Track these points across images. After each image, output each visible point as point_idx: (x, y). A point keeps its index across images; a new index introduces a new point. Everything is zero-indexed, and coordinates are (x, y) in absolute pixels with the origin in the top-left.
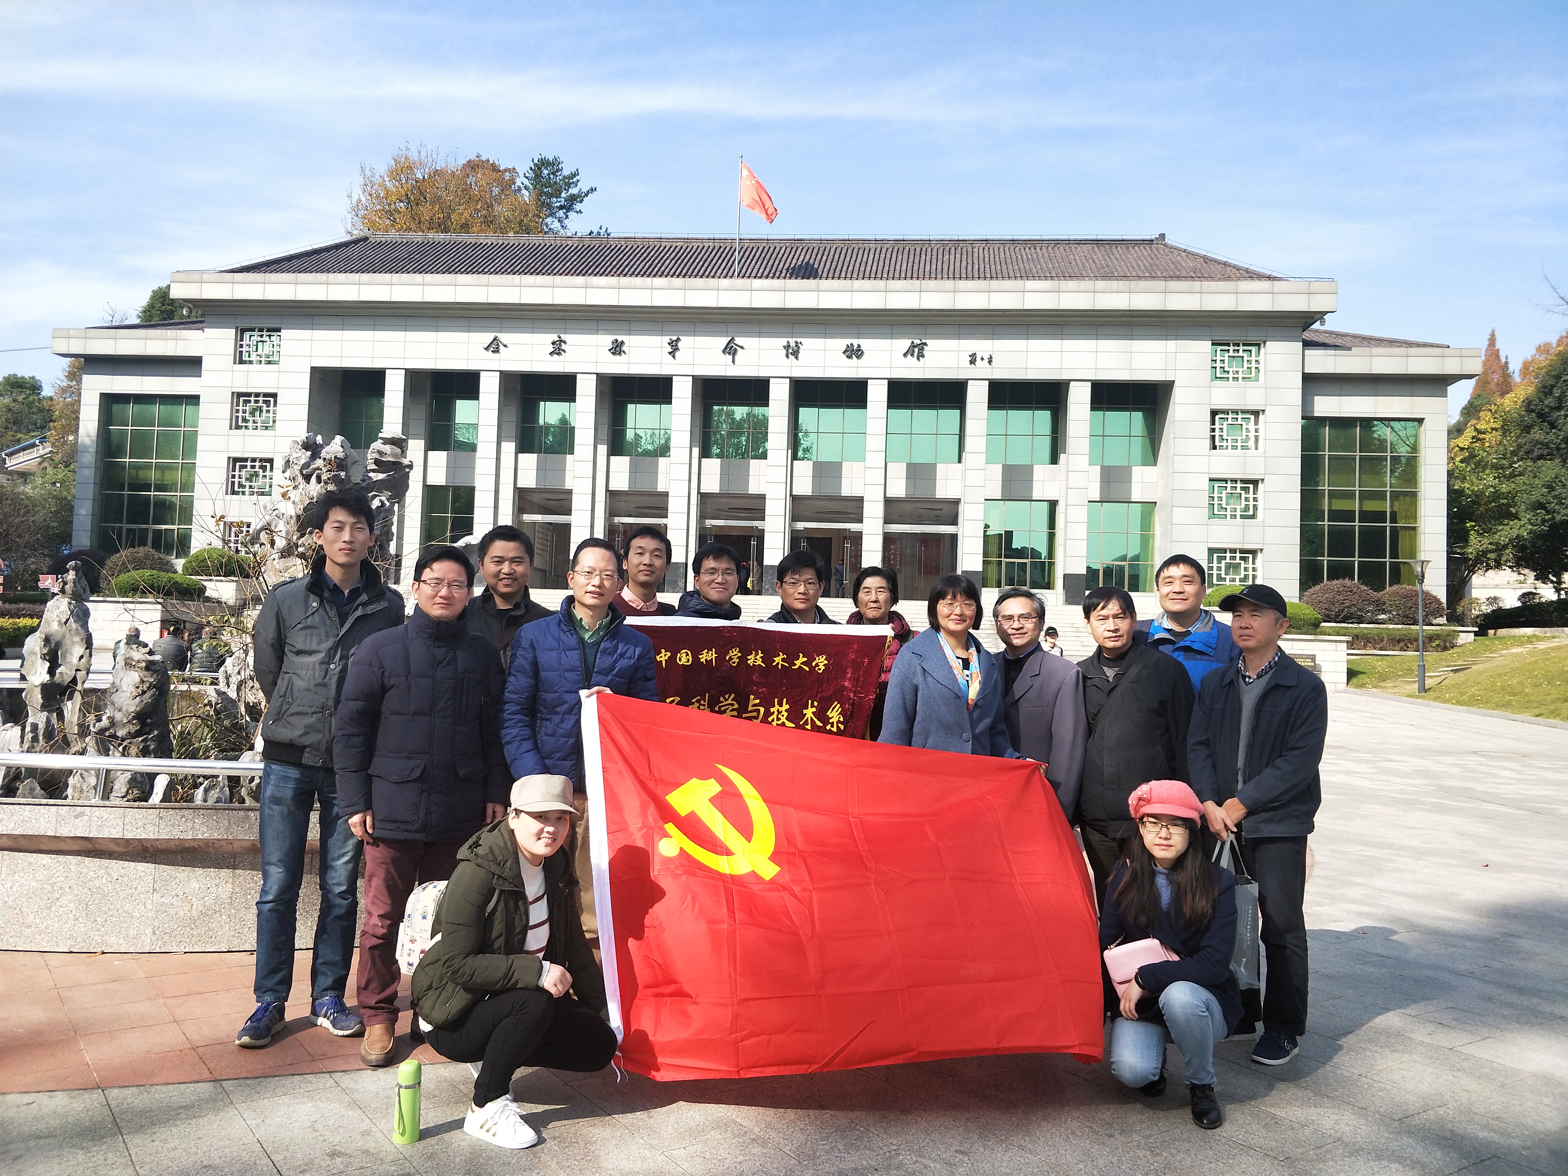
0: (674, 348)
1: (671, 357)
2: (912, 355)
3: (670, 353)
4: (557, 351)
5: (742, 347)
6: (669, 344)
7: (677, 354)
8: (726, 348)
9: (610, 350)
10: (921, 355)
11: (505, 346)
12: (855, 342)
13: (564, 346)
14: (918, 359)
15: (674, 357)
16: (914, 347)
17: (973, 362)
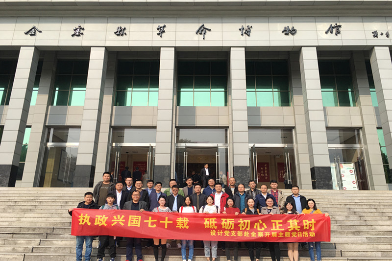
0: (161, 31)
1: (159, 36)
4: (77, 34)
5: (210, 30)
6: (158, 29)
7: (163, 35)
8: (198, 31)
9: (115, 33)
10: (338, 32)
11: (40, 32)
12: (290, 26)
13: (82, 31)
14: (336, 35)
16: (333, 28)
17: (375, 36)
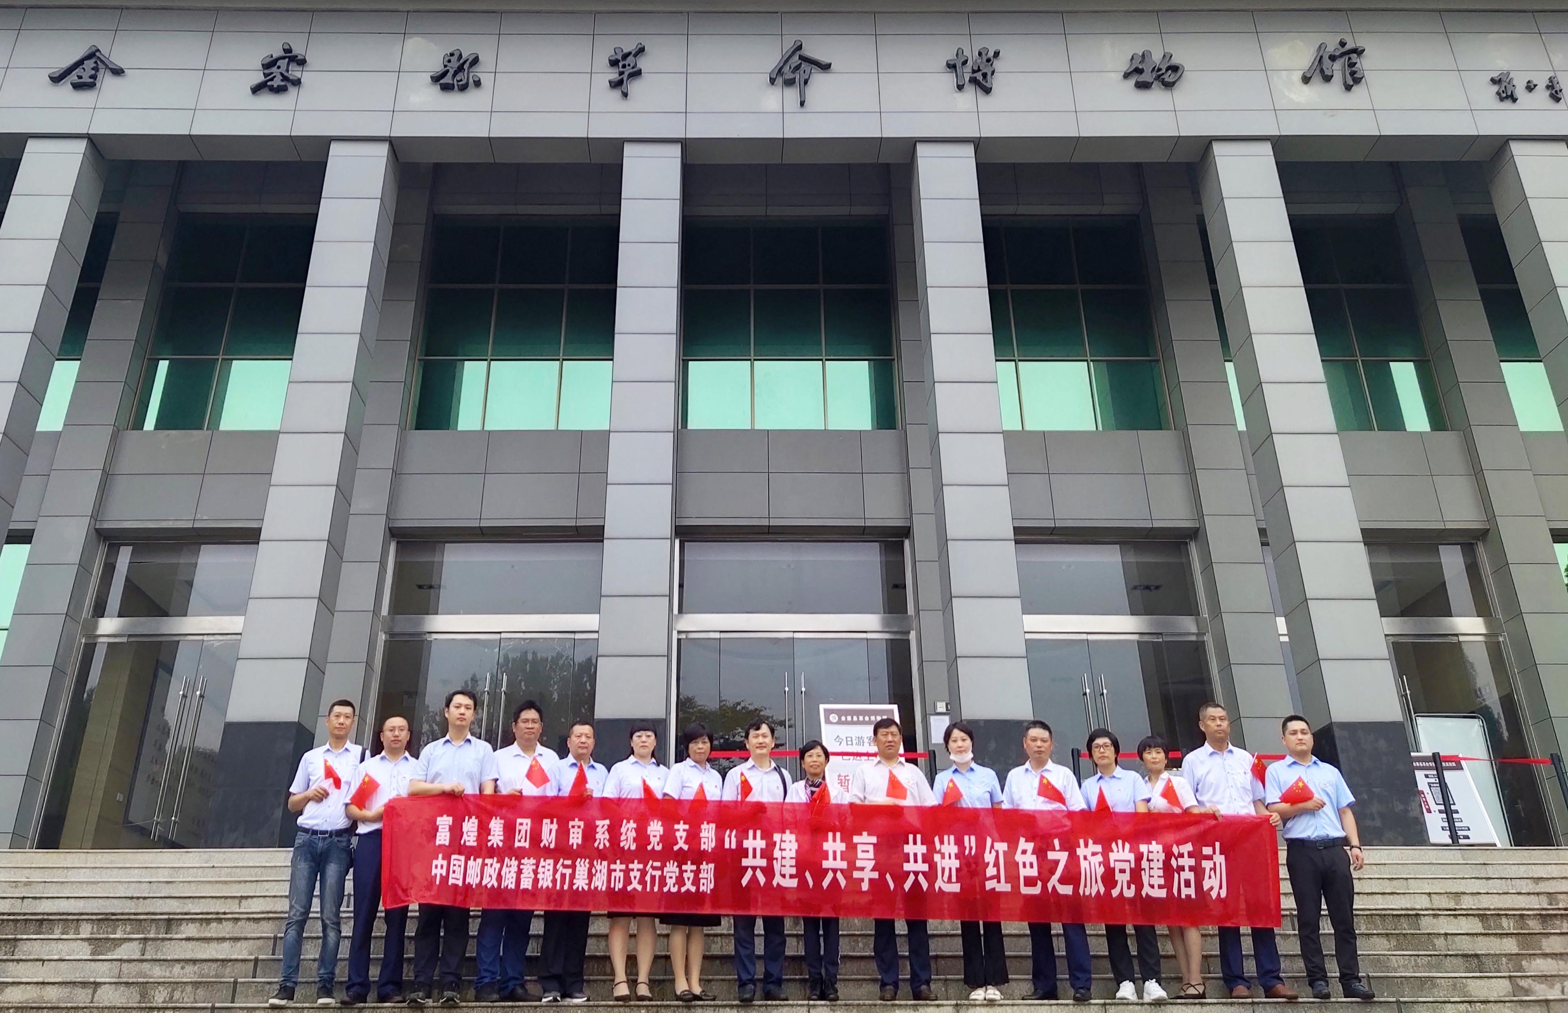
0: (626, 70)
1: (617, 93)
2: (1327, 79)
3: (616, 84)
4: (278, 82)
5: (826, 67)
6: (614, 63)
7: (635, 87)
8: (780, 72)
9: (436, 79)
10: (1354, 79)
11: (118, 72)
12: (1157, 49)
13: (295, 72)
14: (1348, 88)
15: (625, 95)
16: (1333, 58)
17: (1508, 96)
